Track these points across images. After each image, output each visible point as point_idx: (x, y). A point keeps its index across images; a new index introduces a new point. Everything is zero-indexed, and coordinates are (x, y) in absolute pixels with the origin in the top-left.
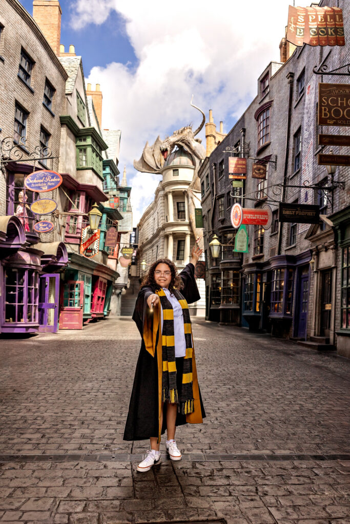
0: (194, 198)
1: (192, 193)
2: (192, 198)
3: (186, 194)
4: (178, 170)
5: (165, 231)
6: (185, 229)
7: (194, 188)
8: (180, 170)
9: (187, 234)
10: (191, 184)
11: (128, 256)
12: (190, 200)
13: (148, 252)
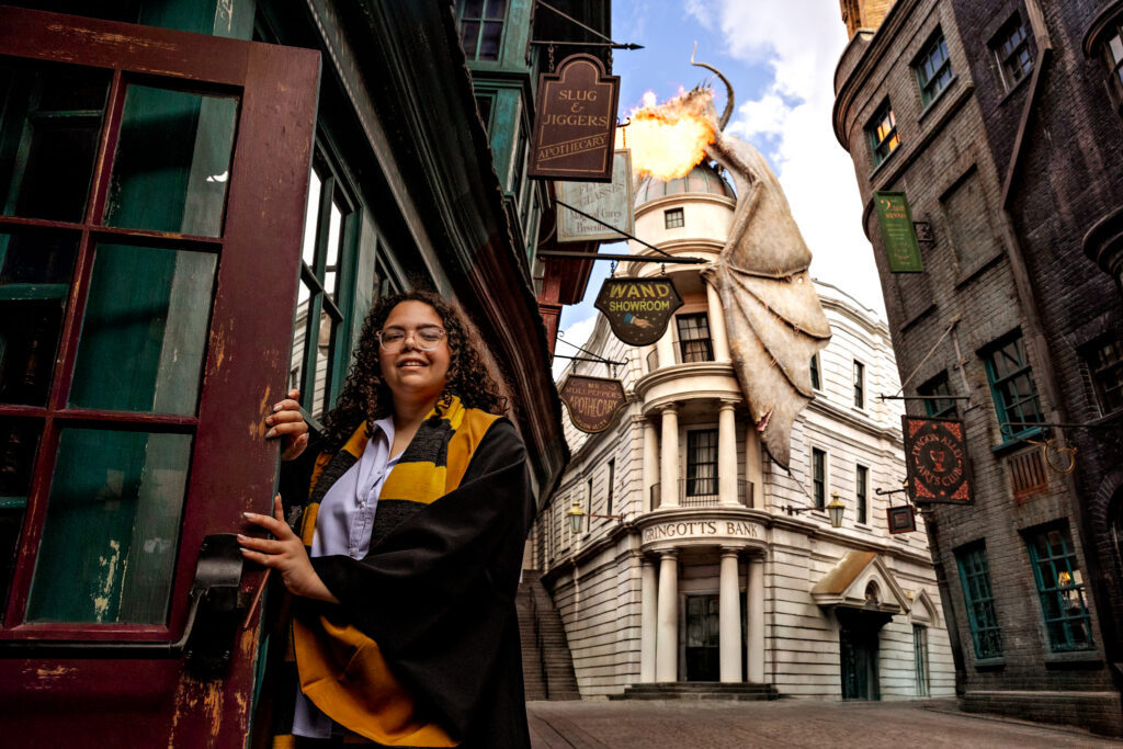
0: (740, 292)
1: (733, 277)
2: (732, 290)
3: (713, 280)
4: (681, 210)
5: (648, 399)
6: (719, 387)
7: (737, 262)
8: (688, 208)
9: (724, 404)
10: (726, 249)
11: (642, 323)
12: (727, 295)
13: (572, 492)
